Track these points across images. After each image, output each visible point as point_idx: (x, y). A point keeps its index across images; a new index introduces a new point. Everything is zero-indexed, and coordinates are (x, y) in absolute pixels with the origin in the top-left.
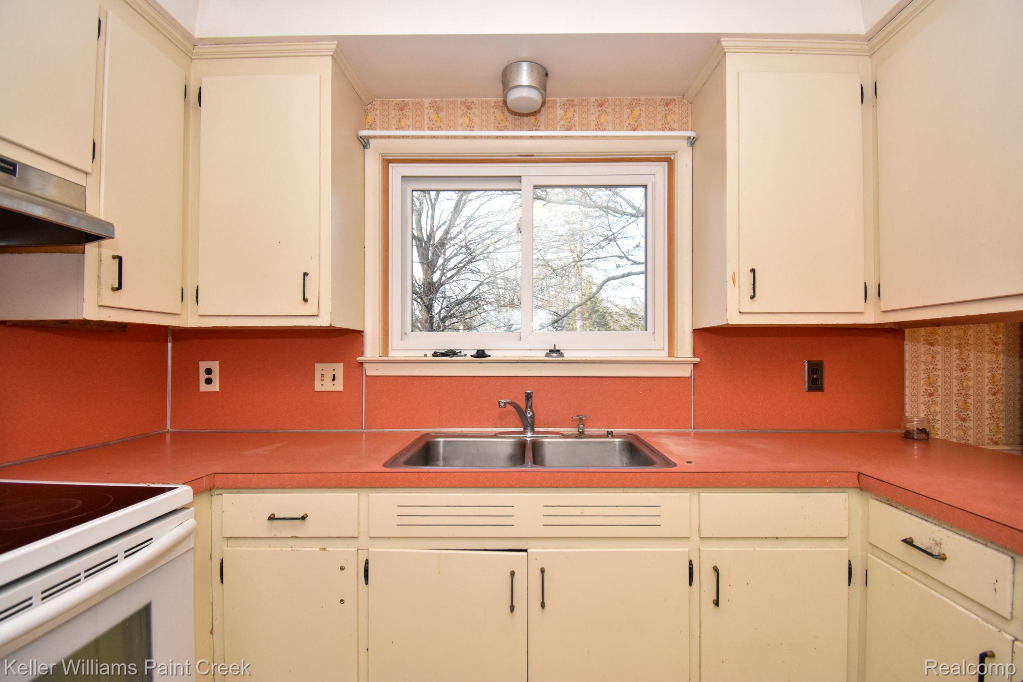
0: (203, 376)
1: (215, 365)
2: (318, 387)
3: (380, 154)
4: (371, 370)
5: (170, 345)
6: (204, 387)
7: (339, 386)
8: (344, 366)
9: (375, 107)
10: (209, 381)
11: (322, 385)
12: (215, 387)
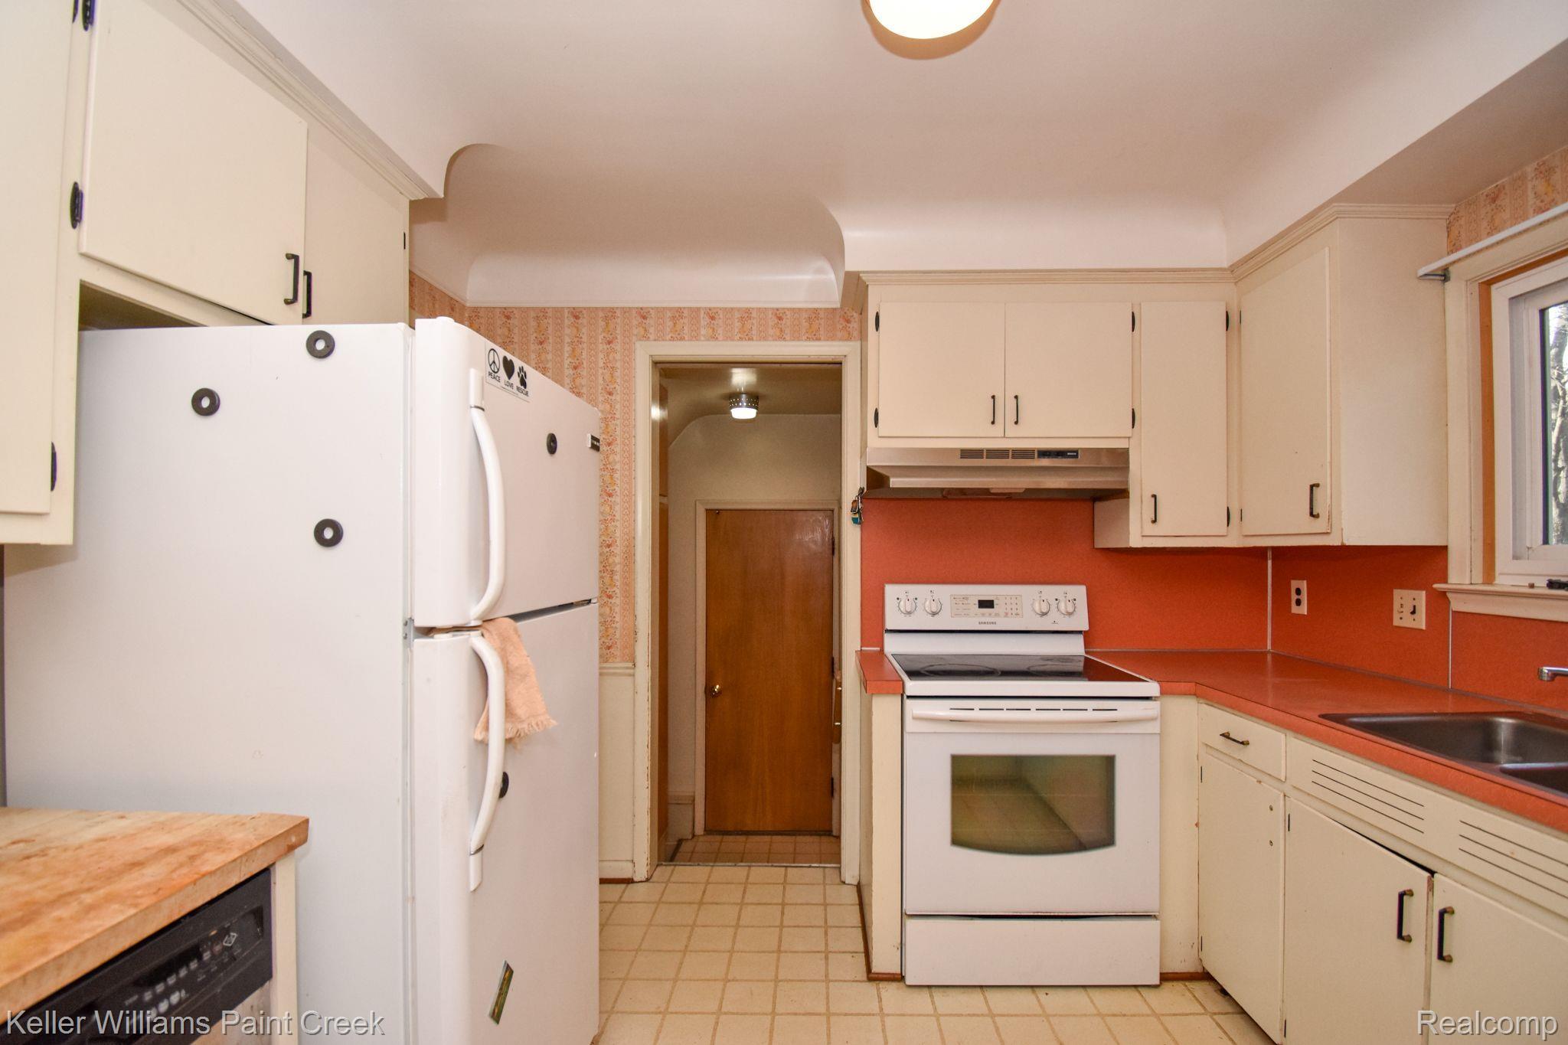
0: (1294, 597)
1: (1303, 585)
2: (1396, 622)
3: (1467, 281)
4: (1457, 604)
5: (1270, 563)
6: (1295, 609)
7: (1421, 622)
8: (1427, 596)
9: (1460, 214)
10: (1298, 603)
11: (1401, 618)
12: (1303, 609)
